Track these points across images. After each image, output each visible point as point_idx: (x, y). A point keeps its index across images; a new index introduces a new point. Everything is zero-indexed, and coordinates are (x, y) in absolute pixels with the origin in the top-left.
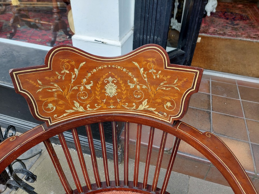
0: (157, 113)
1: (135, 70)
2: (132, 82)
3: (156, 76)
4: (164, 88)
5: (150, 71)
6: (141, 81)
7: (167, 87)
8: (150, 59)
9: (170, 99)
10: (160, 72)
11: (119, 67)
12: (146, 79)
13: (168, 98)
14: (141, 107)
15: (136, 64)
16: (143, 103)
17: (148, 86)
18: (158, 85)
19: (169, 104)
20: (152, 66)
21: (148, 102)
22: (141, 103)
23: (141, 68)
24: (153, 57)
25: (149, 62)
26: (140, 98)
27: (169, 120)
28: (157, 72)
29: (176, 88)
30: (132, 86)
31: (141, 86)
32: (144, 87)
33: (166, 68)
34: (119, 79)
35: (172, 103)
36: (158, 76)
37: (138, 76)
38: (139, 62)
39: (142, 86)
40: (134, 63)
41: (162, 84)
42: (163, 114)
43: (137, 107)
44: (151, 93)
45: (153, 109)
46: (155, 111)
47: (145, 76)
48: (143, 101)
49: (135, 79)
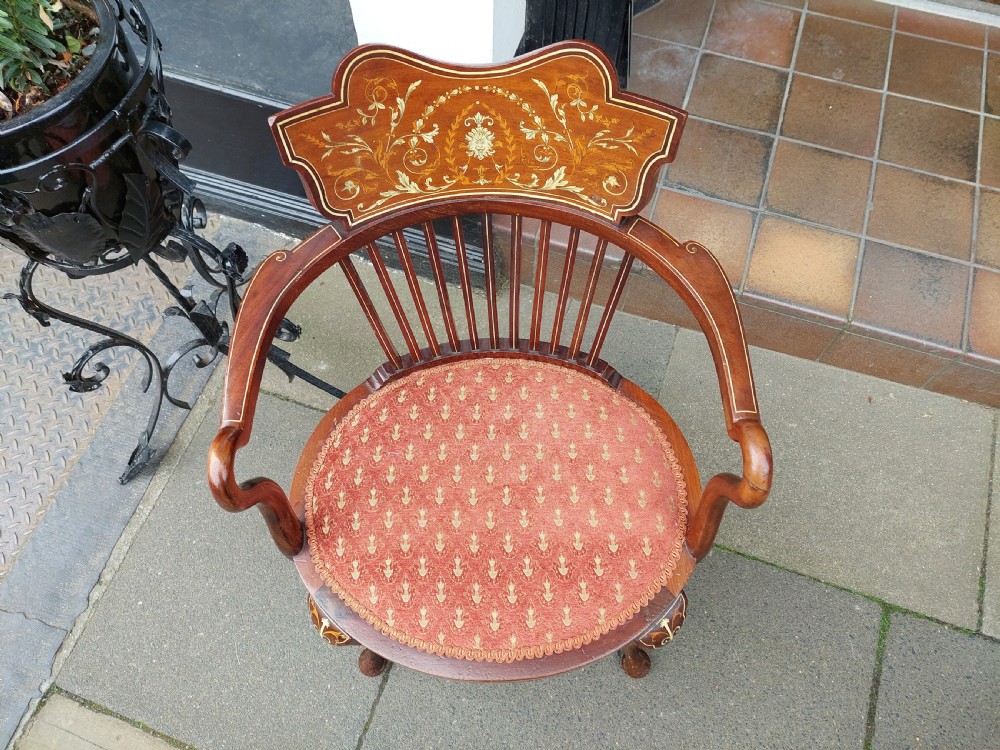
0: (586, 198)
1: (537, 98)
2: (530, 125)
3: (587, 116)
4: (604, 145)
5: (573, 104)
6: (552, 125)
7: (610, 143)
8: (575, 77)
9: (615, 169)
10: (595, 107)
11: (499, 91)
12: (563, 121)
13: (611, 167)
14: (551, 184)
15: (541, 85)
16: (556, 174)
17: (567, 138)
18: (592, 135)
19: (613, 181)
20: (578, 90)
21: (567, 173)
22: (550, 174)
23: (551, 94)
24: (581, 72)
25: (571, 81)
26: (549, 164)
27: (613, 216)
28: (590, 106)
29: (629, 147)
30: (530, 135)
31: (552, 136)
32: (559, 138)
33: (608, 100)
34: (499, 118)
35: (620, 179)
36: (591, 117)
37: (545, 111)
38: (547, 82)
39: (555, 136)
40: (536, 81)
41: (600, 134)
42: (599, 202)
43: (542, 183)
44: (573, 152)
45: (578, 190)
46: (581, 193)
47: (561, 112)
48: (554, 170)
49: (537, 120)
